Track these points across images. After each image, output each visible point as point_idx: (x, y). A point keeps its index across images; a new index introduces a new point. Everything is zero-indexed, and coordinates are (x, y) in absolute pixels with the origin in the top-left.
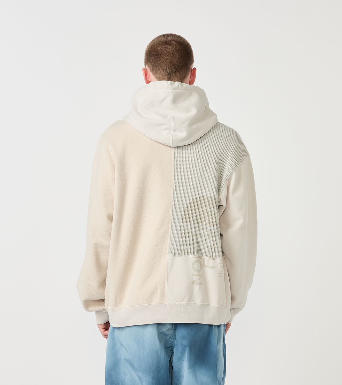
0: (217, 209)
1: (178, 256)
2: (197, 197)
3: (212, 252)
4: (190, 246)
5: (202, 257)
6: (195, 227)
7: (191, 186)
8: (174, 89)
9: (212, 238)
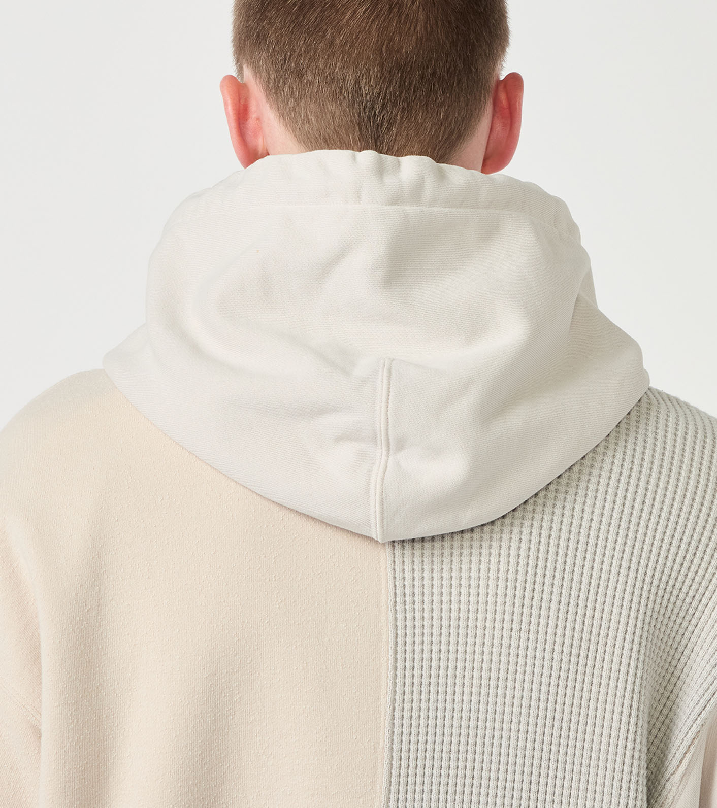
8: (395, 200)
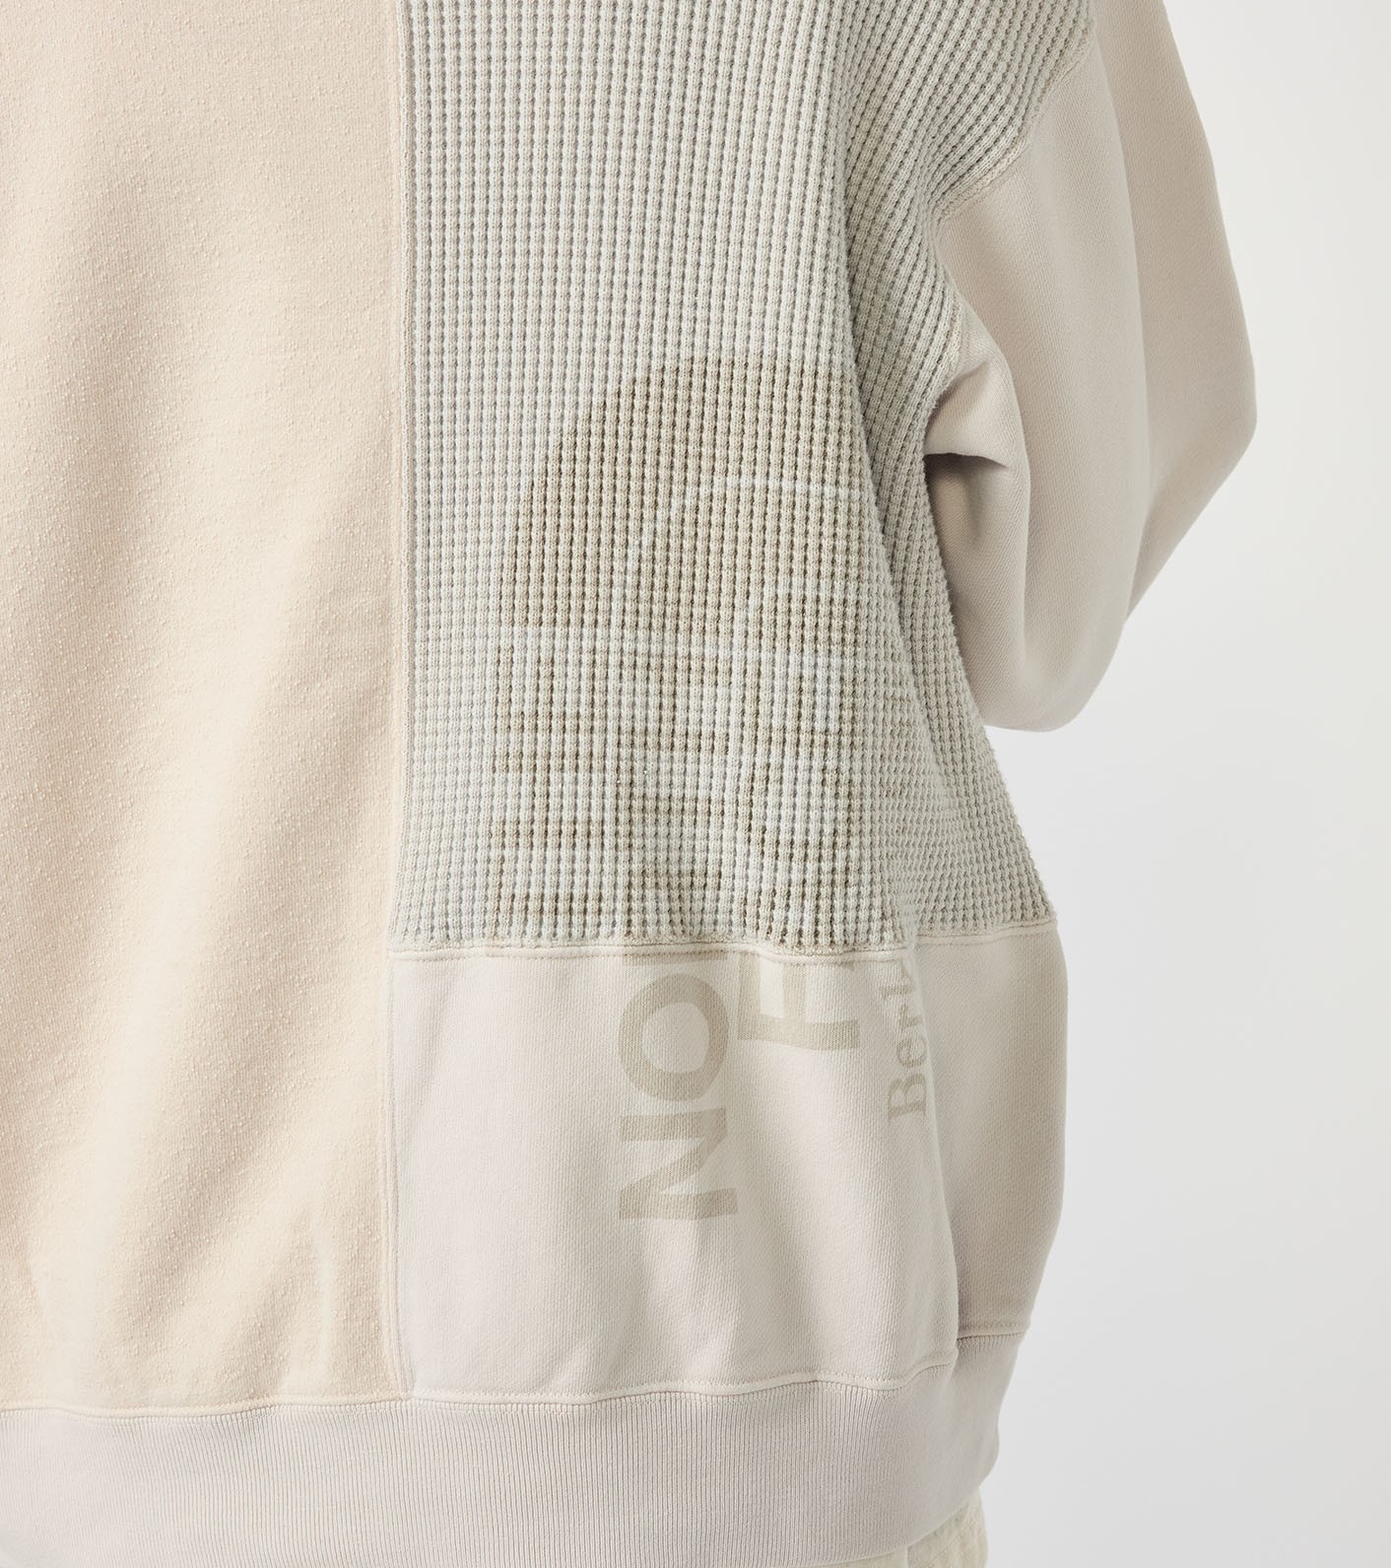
0: (856, 481)
1: (476, 949)
2: (655, 364)
3: (825, 891)
4: (594, 853)
5: (729, 946)
6: (640, 661)
7: (590, 263)
9: (817, 764)
